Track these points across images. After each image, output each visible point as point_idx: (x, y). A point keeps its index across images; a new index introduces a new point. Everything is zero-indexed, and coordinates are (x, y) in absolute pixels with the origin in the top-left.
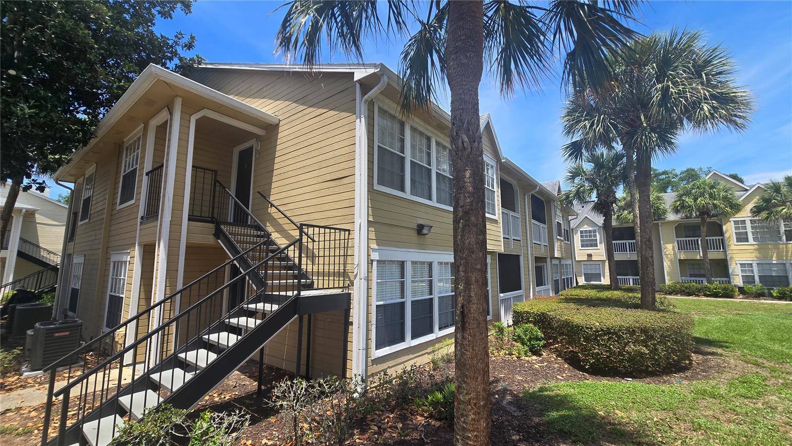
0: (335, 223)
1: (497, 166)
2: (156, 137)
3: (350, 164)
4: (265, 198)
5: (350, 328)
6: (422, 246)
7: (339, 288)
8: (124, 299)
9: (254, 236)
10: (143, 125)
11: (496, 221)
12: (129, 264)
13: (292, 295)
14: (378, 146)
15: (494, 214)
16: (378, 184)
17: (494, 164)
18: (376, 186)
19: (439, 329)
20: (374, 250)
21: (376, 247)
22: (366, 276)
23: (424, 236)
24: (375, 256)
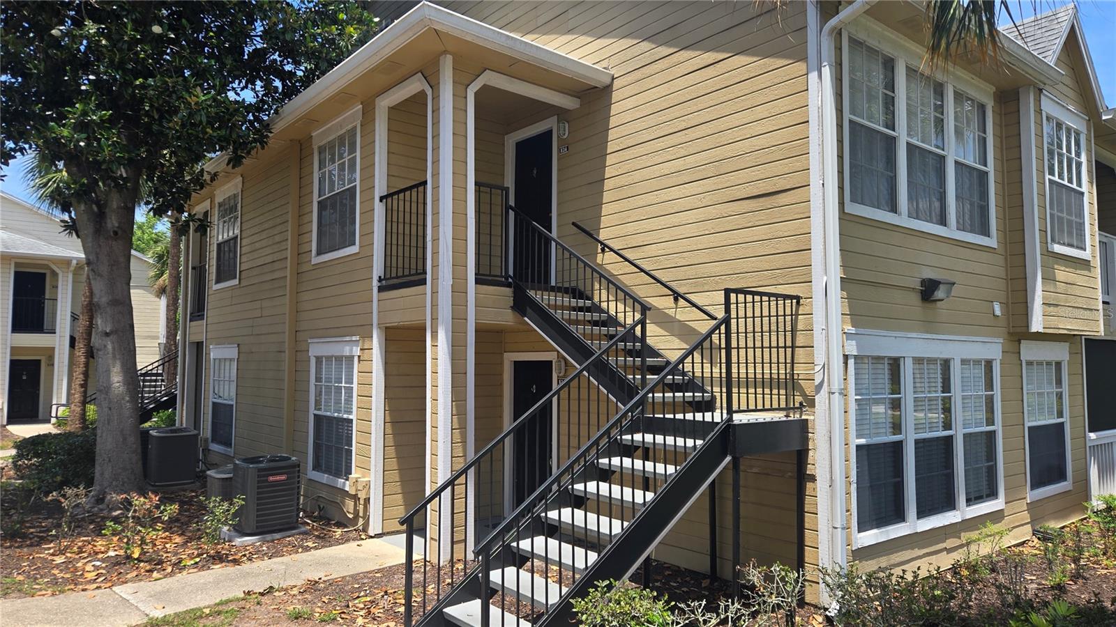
0: (761, 283)
1: (1089, 131)
2: (389, 130)
3: (797, 164)
4: (591, 236)
5: (807, 486)
6: (930, 326)
7: (779, 409)
8: (354, 422)
9: (574, 309)
10: (361, 106)
11: (1085, 264)
12: (359, 361)
13: (720, 421)
14: (850, 120)
15: (1083, 247)
16: (851, 201)
17: (1082, 126)
18: (848, 205)
19: (966, 502)
20: (849, 336)
21: (852, 329)
22: (843, 387)
23: (933, 305)
24: (850, 348)
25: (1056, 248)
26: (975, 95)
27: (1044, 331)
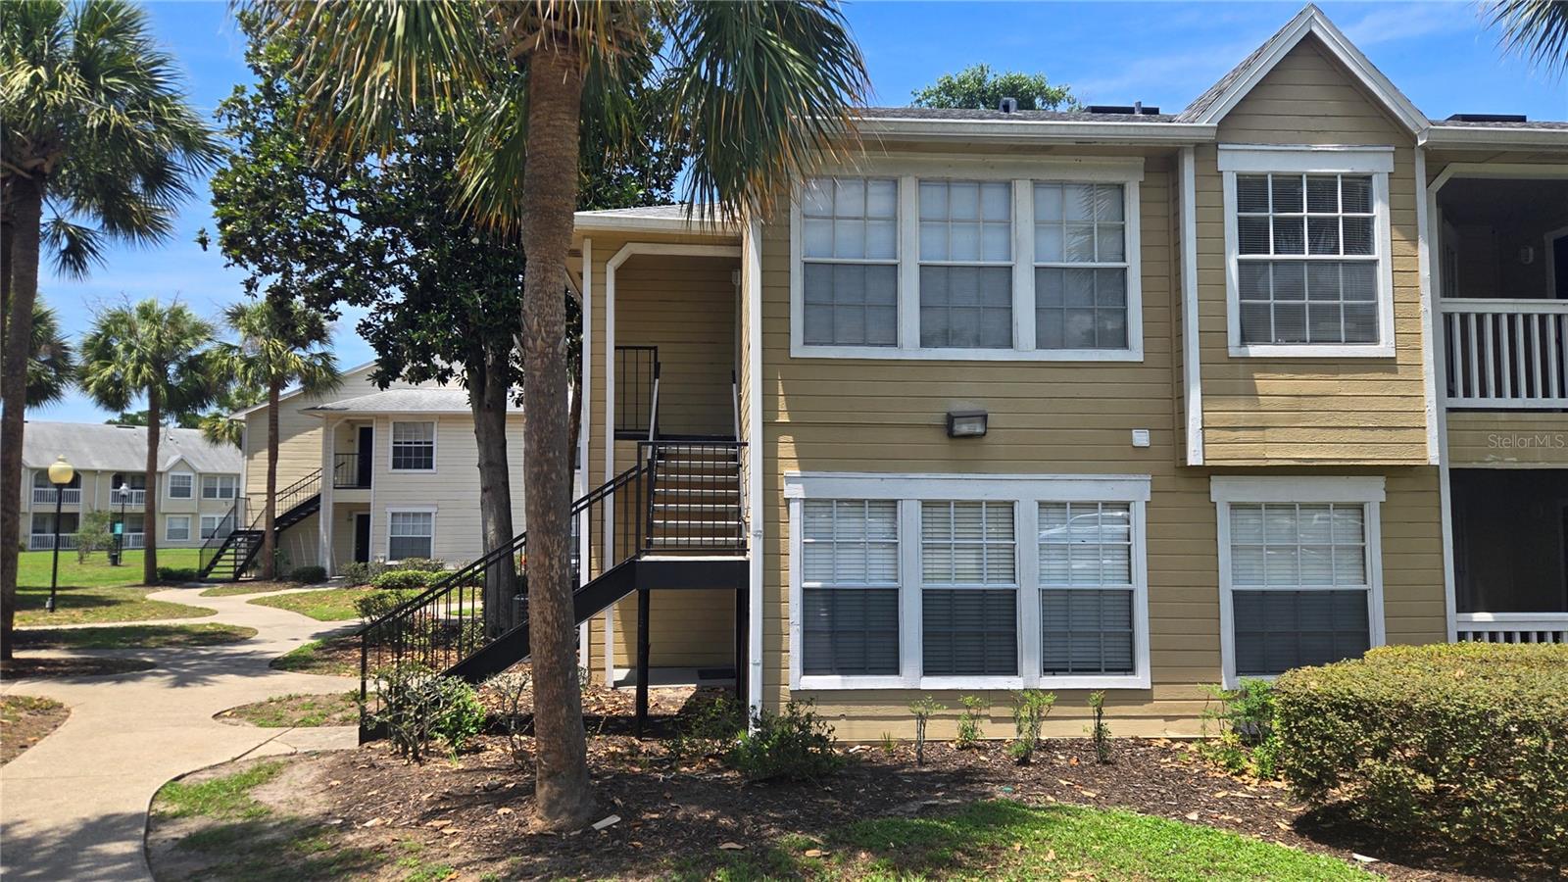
14: (805, 263)
15: (1372, 337)
16: (805, 344)
17: (1376, 164)
18: (798, 350)
19: (1045, 670)
20: (790, 479)
21: (797, 472)
22: (761, 529)
23: (975, 441)
24: (793, 491)
25: (1256, 351)
26: (1090, 179)
27: (1208, 463)
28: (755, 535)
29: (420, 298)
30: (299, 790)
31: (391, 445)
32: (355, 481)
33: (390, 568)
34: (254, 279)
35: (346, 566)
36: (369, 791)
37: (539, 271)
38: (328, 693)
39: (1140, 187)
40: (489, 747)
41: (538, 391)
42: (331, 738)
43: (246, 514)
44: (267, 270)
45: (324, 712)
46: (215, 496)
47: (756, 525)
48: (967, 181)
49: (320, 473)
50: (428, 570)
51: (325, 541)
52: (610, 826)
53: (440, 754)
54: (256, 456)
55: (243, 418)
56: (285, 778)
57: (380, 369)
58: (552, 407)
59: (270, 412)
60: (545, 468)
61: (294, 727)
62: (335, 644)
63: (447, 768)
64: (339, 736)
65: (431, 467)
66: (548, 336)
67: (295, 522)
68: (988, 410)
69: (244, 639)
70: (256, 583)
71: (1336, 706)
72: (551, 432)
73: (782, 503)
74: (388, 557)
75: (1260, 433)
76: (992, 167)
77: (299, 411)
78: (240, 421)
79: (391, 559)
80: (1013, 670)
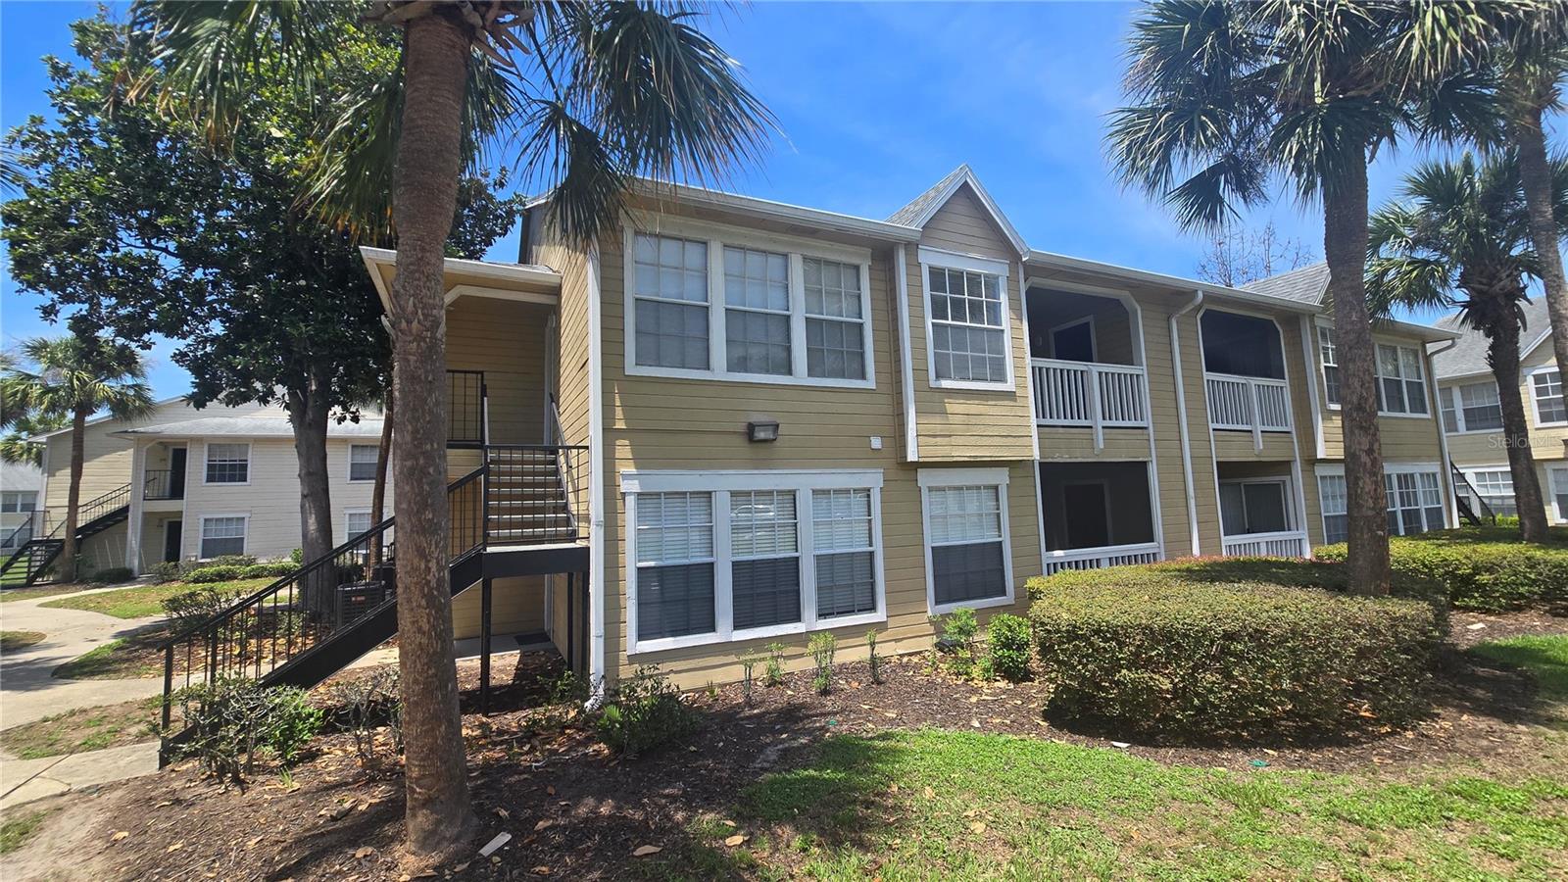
1: (1014, 272)
6: (763, 463)
11: (1005, 395)
14: (637, 299)
15: (1002, 379)
16: (636, 364)
17: (999, 269)
18: (631, 369)
19: (820, 616)
20: (626, 477)
21: (633, 471)
22: (602, 519)
23: (769, 444)
24: (629, 486)
25: (946, 384)
26: (839, 259)
27: (921, 460)
28: (597, 525)
29: (243, 330)
30: (63, 855)
31: (206, 462)
32: (167, 494)
33: (202, 565)
34: (53, 306)
35: (155, 566)
36: (170, 844)
37: (415, 250)
38: (123, 701)
39: (870, 269)
40: (326, 750)
41: (413, 377)
42: (122, 763)
43: (44, 524)
44: (68, 299)
45: (116, 727)
46: (15, 511)
47: (597, 517)
48: (757, 250)
49: (129, 488)
50: (241, 565)
51: (134, 545)
52: (501, 849)
53: (265, 769)
54: (57, 474)
55: (44, 440)
56: (45, 837)
57: (196, 390)
58: (430, 395)
59: (74, 435)
60: (422, 461)
61: (72, 753)
62: (138, 642)
63: (277, 790)
64: (134, 757)
65: (245, 480)
66: (426, 319)
67: (99, 530)
68: (778, 422)
69: (27, 645)
70: (53, 586)
71: (1097, 632)
72: (429, 422)
73: (619, 496)
74: (200, 554)
75: (948, 439)
76: (775, 242)
77: (108, 435)
78: (42, 443)
79: (203, 557)
80: (797, 618)
